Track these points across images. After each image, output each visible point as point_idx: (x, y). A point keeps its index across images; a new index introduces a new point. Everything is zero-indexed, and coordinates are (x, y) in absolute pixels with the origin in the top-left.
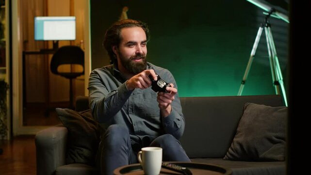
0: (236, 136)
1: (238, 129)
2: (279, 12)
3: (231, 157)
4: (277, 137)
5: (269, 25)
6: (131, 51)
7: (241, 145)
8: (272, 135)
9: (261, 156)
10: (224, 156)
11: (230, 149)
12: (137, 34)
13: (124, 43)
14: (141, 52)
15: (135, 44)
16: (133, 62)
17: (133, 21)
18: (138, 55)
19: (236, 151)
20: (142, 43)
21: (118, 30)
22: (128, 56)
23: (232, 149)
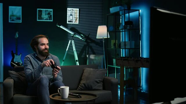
0: (82, 81)
1: (82, 78)
2: (77, 35)
3: (81, 89)
4: (99, 81)
5: (73, 39)
6: (43, 47)
7: (84, 84)
8: (97, 80)
9: (94, 88)
10: (77, 89)
11: (79, 86)
12: (45, 41)
13: (40, 44)
14: (47, 47)
15: (44, 44)
16: (44, 51)
17: (43, 36)
18: (46, 49)
19: (83, 87)
20: (47, 44)
21: (37, 39)
22: (41, 49)
23: (80, 86)
